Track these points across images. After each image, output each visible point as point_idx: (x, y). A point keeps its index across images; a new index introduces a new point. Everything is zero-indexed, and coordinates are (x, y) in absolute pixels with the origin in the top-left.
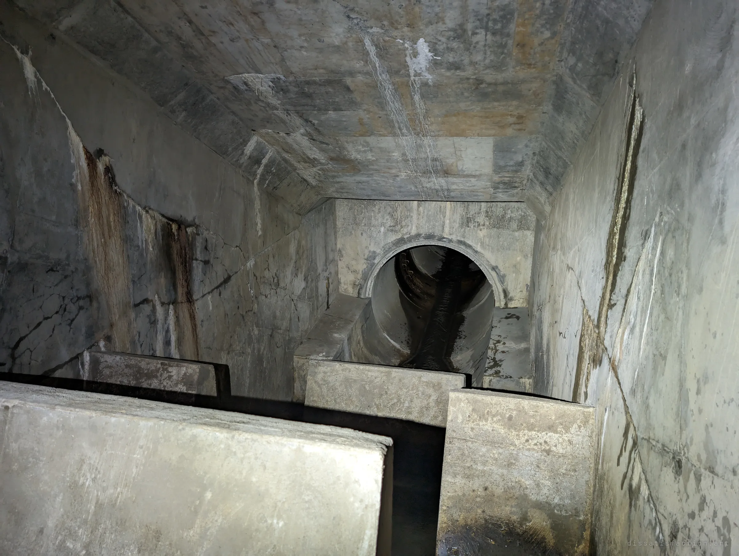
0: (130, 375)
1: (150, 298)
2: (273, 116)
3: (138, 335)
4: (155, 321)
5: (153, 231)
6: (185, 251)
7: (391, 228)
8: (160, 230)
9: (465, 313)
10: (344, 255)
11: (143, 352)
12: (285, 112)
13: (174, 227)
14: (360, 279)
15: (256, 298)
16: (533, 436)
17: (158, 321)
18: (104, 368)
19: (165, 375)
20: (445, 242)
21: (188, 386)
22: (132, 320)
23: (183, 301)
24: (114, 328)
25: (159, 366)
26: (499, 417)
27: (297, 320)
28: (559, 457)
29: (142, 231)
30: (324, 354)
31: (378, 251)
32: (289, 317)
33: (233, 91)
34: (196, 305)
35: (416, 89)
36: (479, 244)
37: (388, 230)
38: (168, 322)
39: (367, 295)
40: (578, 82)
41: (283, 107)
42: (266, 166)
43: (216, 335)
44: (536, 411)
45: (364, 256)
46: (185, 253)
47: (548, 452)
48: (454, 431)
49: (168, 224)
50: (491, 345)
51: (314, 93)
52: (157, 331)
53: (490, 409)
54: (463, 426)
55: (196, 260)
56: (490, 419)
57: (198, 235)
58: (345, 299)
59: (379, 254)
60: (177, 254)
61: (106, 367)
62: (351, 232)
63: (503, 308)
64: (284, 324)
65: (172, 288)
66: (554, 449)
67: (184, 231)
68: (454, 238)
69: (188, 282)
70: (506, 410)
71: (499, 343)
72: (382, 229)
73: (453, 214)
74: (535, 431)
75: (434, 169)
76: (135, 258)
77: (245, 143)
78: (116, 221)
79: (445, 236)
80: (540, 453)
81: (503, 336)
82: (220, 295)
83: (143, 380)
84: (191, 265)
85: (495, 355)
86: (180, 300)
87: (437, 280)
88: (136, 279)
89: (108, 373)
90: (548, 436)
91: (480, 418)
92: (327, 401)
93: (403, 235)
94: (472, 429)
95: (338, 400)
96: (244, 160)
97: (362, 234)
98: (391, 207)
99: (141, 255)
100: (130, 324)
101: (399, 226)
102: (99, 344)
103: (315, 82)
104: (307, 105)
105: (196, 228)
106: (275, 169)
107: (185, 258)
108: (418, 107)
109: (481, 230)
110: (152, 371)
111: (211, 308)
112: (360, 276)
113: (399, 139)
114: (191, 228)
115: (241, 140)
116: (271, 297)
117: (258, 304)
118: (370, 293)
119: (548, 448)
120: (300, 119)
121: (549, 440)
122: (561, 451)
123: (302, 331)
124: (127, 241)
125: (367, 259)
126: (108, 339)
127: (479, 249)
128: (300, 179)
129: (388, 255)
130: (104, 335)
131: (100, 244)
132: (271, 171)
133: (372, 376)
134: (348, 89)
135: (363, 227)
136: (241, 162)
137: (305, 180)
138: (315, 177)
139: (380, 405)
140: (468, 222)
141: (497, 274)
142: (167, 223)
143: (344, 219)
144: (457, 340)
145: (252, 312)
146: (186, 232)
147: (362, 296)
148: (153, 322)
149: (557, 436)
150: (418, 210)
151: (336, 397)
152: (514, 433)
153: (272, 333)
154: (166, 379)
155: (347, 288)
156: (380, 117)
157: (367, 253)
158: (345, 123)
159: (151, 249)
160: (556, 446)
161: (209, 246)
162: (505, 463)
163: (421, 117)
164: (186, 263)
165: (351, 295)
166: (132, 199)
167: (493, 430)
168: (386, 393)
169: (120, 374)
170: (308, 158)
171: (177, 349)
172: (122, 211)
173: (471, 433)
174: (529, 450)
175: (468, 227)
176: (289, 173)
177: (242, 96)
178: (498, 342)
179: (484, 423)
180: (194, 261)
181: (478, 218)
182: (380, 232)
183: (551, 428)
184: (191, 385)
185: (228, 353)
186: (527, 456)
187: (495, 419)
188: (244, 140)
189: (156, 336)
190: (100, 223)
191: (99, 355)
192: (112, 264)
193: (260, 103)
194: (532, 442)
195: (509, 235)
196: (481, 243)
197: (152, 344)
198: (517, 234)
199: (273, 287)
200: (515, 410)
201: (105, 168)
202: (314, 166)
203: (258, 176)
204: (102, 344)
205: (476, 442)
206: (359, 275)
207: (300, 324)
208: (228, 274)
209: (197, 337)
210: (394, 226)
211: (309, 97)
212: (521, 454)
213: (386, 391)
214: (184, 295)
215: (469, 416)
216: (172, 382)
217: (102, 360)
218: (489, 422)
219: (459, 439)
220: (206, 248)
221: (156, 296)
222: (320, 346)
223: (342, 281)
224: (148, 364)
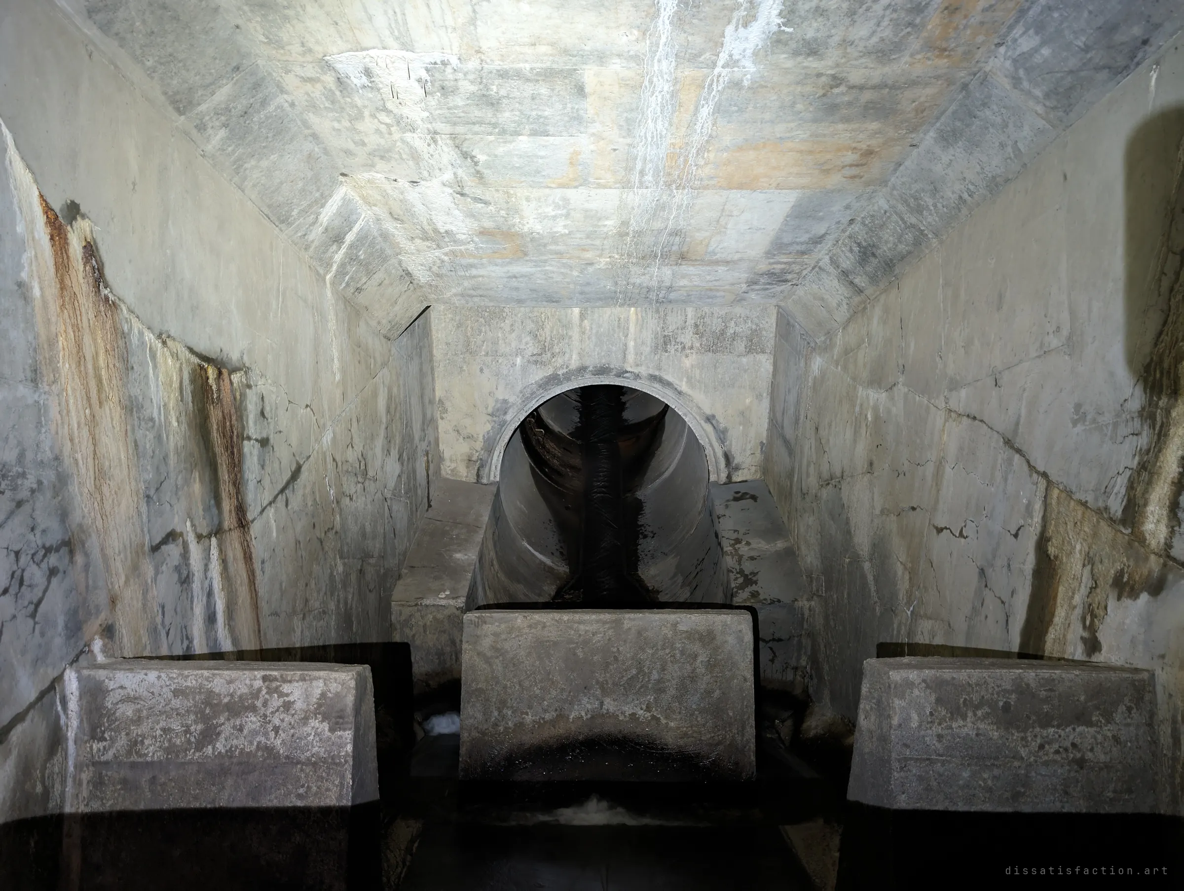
0: (188, 711)
1: (178, 530)
2: (399, 144)
3: (160, 612)
4: (188, 576)
5: (176, 385)
6: (231, 421)
7: (534, 358)
8: (188, 381)
9: (640, 494)
10: (450, 409)
11: (170, 647)
12: (429, 137)
13: (211, 372)
14: (479, 449)
15: (338, 502)
16: (1050, 737)
17: (193, 575)
18: (117, 703)
19: (276, 702)
20: (628, 378)
21: (333, 720)
22: (149, 581)
23: (232, 527)
24: (119, 606)
25: (258, 683)
26: (987, 709)
27: (392, 535)
28: (1101, 769)
29: (157, 386)
30: (448, 593)
31: (512, 399)
32: (382, 531)
33: (333, 88)
34: (252, 532)
35: (714, 93)
36: (685, 379)
37: (529, 361)
38: (209, 575)
39: (492, 478)
40: (1026, 84)
41: (429, 126)
42: (351, 246)
43: (284, 585)
44: (1051, 690)
45: (487, 408)
46: (231, 426)
47: (1081, 763)
48: (906, 746)
49: (202, 368)
50: (728, 548)
51: (507, 97)
52: (192, 597)
53: (968, 694)
54: (922, 733)
55: (249, 438)
56: (970, 714)
57: (249, 386)
58: (456, 487)
59: (514, 404)
60: (218, 429)
61: (122, 701)
62: (461, 368)
63: (725, 484)
64: (377, 546)
65: (213, 502)
66: (1089, 755)
67: (227, 381)
68: (643, 371)
69: (238, 484)
70: (998, 693)
71: (740, 543)
72: (519, 360)
73: (641, 331)
74: (1053, 726)
75: (665, 250)
76: (148, 446)
77: (322, 201)
78: (111, 366)
79: (629, 369)
80: (1067, 768)
81: (742, 531)
82: (287, 505)
83: (222, 720)
84: (240, 451)
85: (740, 564)
86: (226, 525)
87: (579, 442)
88: (152, 492)
89: (130, 713)
90: (1076, 734)
91: (952, 713)
92: (505, 687)
93: (556, 369)
94: (940, 737)
95: (527, 684)
96: (316, 234)
97: (481, 370)
98: (533, 321)
99: (159, 438)
100: (145, 593)
101: (549, 355)
102: (92, 648)
103: (518, 74)
104: (481, 123)
105: (246, 373)
106: (365, 253)
107: (231, 437)
108: (699, 131)
109: (687, 356)
110: (240, 697)
111: (275, 534)
112: (479, 445)
113: (631, 194)
114: (238, 375)
115: (317, 195)
116: (357, 497)
117: (341, 515)
118: (498, 473)
119: (1079, 755)
120: (452, 153)
121: (1079, 741)
122: (1102, 758)
123: (399, 554)
124: (132, 410)
125: (492, 415)
126: (109, 631)
127: (684, 387)
128: (401, 272)
129: (528, 407)
130: (101, 625)
131: (83, 420)
132: (357, 256)
133: (586, 631)
134: (580, 91)
135: (484, 358)
136: (311, 237)
137: (409, 274)
138: (430, 268)
139: (607, 683)
140: (665, 343)
141: (714, 428)
142: (199, 365)
143: (448, 344)
144: (641, 541)
145: (334, 531)
146: (231, 383)
147: (485, 481)
148: (185, 581)
149: (1092, 730)
150: (580, 325)
151: (522, 678)
152: (1017, 735)
153: (362, 566)
154: (277, 710)
155: (455, 468)
156: (615, 150)
157: (491, 404)
158: (540, 161)
159: (175, 424)
160: (1092, 750)
161: (267, 409)
162: (1007, 795)
163: (694, 151)
164: (232, 447)
165: (464, 479)
166: (138, 317)
167: (977, 735)
168: (616, 659)
169: (161, 713)
170: (436, 231)
171: (227, 627)
172: (120, 342)
173: (938, 745)
174: (1046, 764)
175: (666, 351)
176: (385, 260)
177: (348, 100)
178: (738, 541)
179: (961, 723)
180: (246, 442)
181: (683, 336)
182: (514, 365)
183: (1081, 718)
184: (341, 717)
185: (304, 618)
186: (1045, 776)
187: (979, 713)
188: (322, 195)
189: (192, 609)
190: (81, 372)
191: (101, 674)
192: (107, 463)
193: (383, 117)
194: (1051, 749)
195: (733, 362)
196: (688, 378)
197: (185, 627)
198: (744, 360)
199: (360, 479)
200: (1013, 691)
201: (85, 247)
202: (439, 247)
203: (335, 267)
204: (97, 645)
205: (949, 762)
206: (478, 443)
207: (396, 541)
208: (298, 463)
209: (256, 595)
210: (539, 355)
211: (492, 104)
212: (1033, 774)
213: (615, 657)
214: (234, 514)
215: (931, 714)
216: (293, 715)
217: (111, 685)
218: (968, 720)
219: (917, 759)
220: (262, 414)
221: (188, 524)
222: (436, 578)
223: (447, 455)
224: (230, 682)
